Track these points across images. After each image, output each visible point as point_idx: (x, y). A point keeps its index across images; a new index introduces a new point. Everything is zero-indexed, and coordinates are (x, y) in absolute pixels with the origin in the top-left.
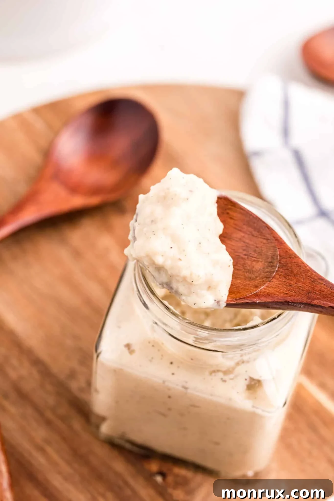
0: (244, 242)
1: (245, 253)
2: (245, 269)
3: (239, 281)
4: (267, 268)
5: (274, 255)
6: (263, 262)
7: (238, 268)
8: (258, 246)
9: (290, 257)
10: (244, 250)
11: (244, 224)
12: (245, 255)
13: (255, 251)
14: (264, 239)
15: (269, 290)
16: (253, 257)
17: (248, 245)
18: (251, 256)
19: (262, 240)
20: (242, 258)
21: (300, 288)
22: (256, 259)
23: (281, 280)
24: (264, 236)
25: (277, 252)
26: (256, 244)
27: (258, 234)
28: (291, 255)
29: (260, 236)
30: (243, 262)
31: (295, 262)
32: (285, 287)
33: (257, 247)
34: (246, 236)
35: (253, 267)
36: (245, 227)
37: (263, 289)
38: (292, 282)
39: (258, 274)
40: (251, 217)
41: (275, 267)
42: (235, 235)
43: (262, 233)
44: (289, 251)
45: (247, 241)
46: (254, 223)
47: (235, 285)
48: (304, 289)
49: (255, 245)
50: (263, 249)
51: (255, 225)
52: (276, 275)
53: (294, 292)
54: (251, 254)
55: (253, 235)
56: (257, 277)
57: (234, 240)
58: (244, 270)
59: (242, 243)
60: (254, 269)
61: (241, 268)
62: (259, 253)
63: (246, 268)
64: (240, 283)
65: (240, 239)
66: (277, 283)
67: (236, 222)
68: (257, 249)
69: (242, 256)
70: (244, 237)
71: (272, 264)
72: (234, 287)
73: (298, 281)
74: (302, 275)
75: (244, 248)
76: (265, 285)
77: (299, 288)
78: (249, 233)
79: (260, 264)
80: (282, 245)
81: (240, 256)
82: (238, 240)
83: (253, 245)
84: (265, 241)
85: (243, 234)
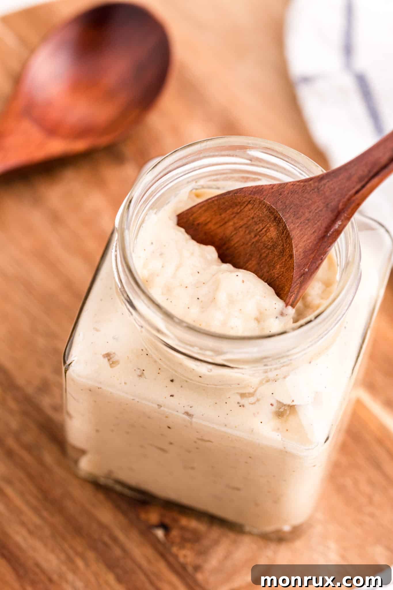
0: (241, 227)
1: (253, 235)
2: (270, 249)
3: (278, 267)
4: (280, 227)
5: (269, 210)
6: (272, 225)
7: (265, 255)
8: (252, 216)
9: (279, 193)
10: (249, 233)
11: (220, 215)
12: (255, 236)
13: (256, 223)
14: (247, 205)
15: (301, 247)
16: (261, 230)
17: (246, 226)
18: (260, 231)
19: (246, 209)
20: (257, 242)
21: (316, 211)
22: (265, 229)
23: (297, 225)
24: (244, 203)
25: (267, 203)
26: (249, 216)
27: (238, 207)
28: (278, 191)
29: (243, 207)
30: (262, 244)
31: (288, 194)
32: (307, 227)
33: (253, 218)
34: (235, 220)
35: (272, 238)
36: (223, 216)
37: (297, 253)
38: (307, 215)
39: (281, 240)
40: (216, 202)
41: (282, 220)
42: (228, 232)
43: (239, 203)
44: (273, 190)
45: (241, 223)
46: (224, 203)
47: (280, 274)
48: (320, 209)
49: (249, 218)
50: (258, 214)
51: (227, 203)
52: (290, 226)
53: (318, 221)
54: (257, 230)
55: (237, 213)
56: (283, 246)
57: (232, 236)
58: (270, 251)
59: (240, 229)
60: (275, 240)
61: (267, 252)
62: (259, 220)
63: (269, 247)
64: (280, 267)
65: (235, 229)
66: (298, 232)
67: (214, 222)
68: (256, 219)
69: (254, 240)
70: (234, 224)
71: (277, 219)
72: (281, 278)
73: (308, 207)
74: (305, 198)
75: (247, 232)
76: (293, 247)
77: (316, 213)
78: (232, 216)
79: (272, 229)
80: (263, 192)
81: (253, 242)
82: (235, 232)
83: (249, 221)
84: (250, 206)
85: (231, 223)
